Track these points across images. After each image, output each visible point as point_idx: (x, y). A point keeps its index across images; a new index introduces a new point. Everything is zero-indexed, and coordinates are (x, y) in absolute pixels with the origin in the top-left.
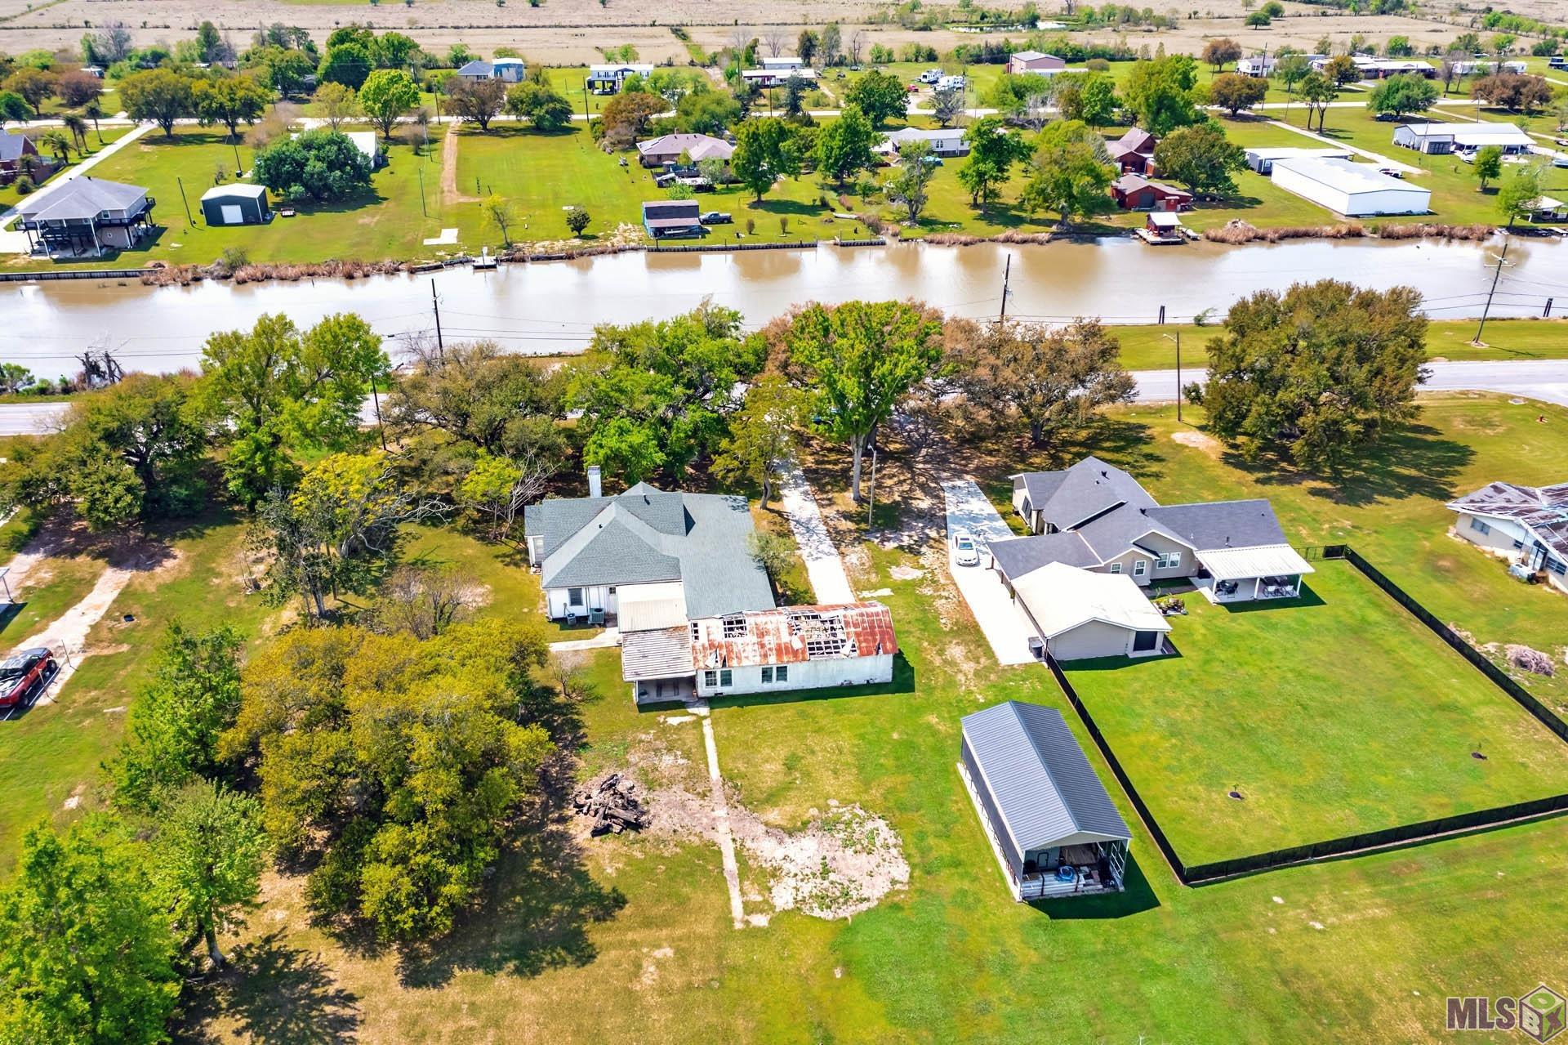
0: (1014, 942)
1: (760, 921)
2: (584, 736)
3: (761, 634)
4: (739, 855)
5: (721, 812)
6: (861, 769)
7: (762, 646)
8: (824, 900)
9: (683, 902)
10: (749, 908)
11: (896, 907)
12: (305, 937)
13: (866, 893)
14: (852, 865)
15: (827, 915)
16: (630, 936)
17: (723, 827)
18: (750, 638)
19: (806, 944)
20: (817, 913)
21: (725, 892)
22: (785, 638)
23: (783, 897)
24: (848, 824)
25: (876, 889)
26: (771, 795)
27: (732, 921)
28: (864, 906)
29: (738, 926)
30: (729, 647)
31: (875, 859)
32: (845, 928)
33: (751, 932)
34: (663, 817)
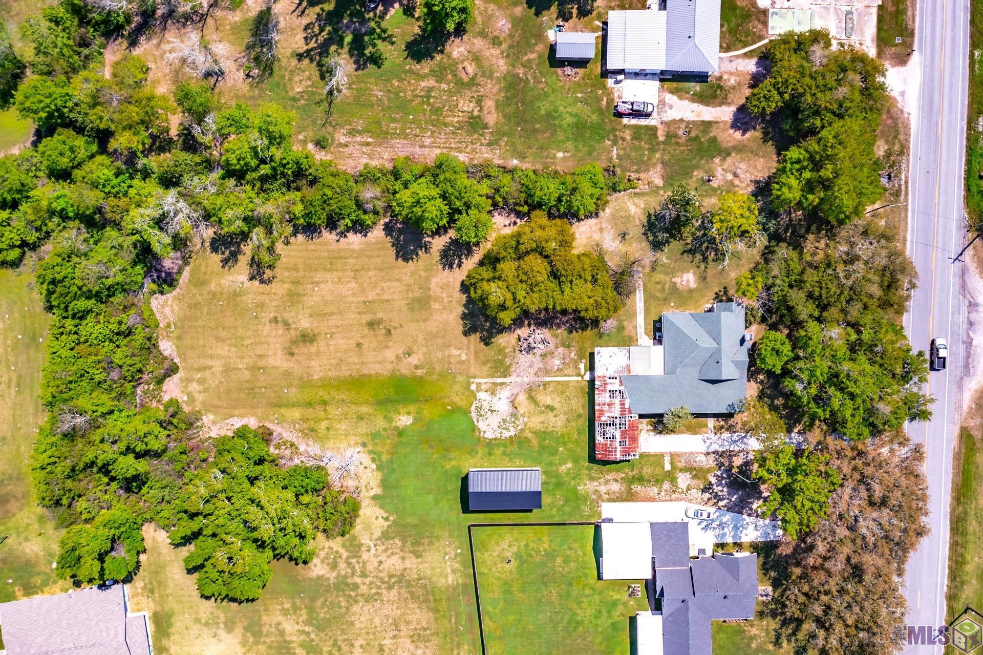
0: (454, 463)
1: (473, 387)
2: (577, 332)
3: (609, 405)
4: (504, 383)
5: (526, 380)
6: (544, 432)
7: (604, 404)
8: (479, 408)
9: (484, 363)
10: (479, 385)
11: (473, 430)
12: (484, 248)
13: (480, 422)
14: (494, 420)
15: (473, 408)
16: (472, 347)
17: (519, 380)
18: (608, 400)
19: (462, 400)
20: (474, 405)
21: (487, 377)
22: (607, 414)
23: (481, 395)
24: (514, 422)
25: (481, 425)
26: (533, 398)
27: (474, 378)
28: (475, 420)
29: (472, 380)
30: (605, 391)
31: (496, 428)
32: (467, 413)
33: (469, 384)
34: (524, 359)
